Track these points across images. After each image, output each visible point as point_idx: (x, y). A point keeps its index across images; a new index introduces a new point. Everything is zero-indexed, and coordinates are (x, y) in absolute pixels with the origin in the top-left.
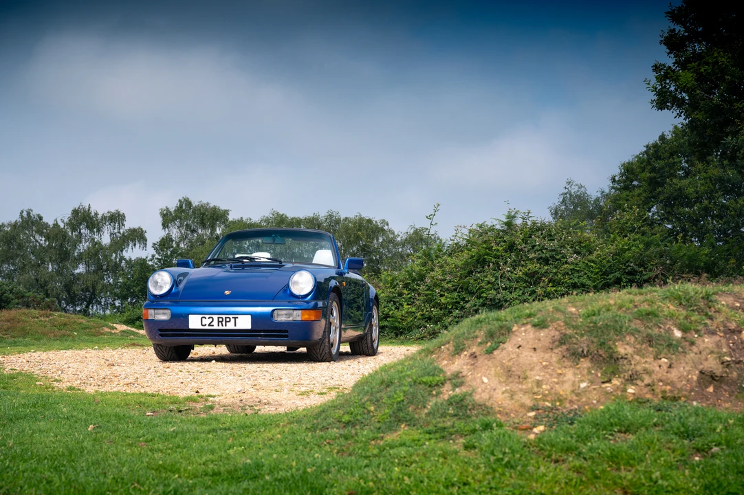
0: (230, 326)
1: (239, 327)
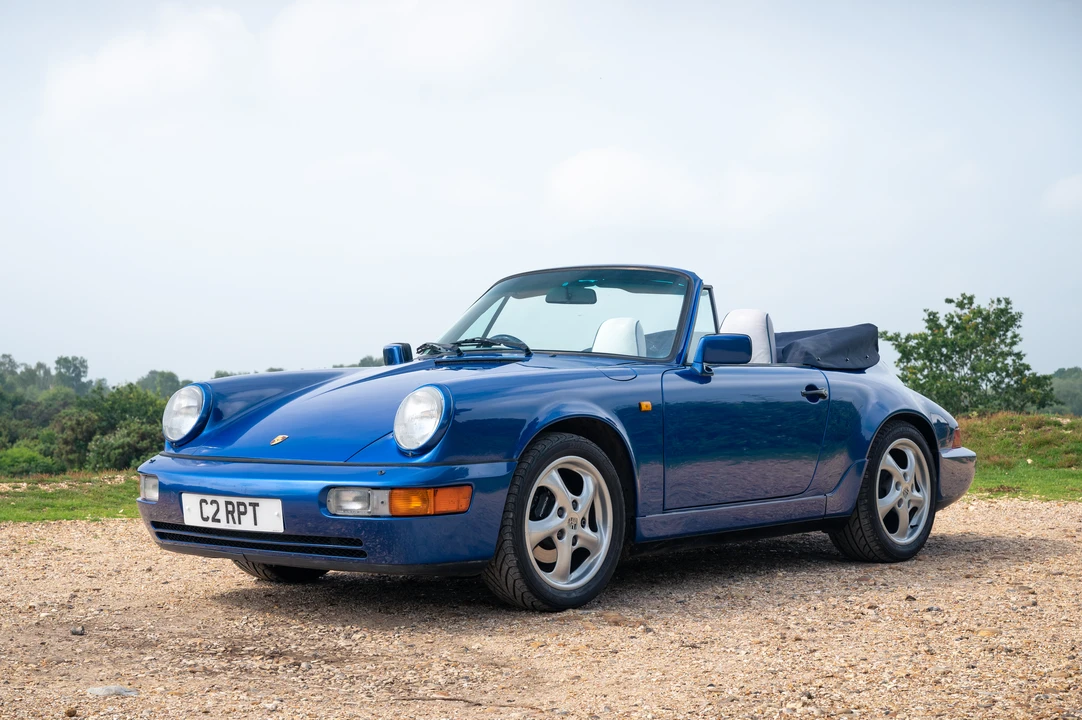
0: (247, 524)
1: (262, 527)
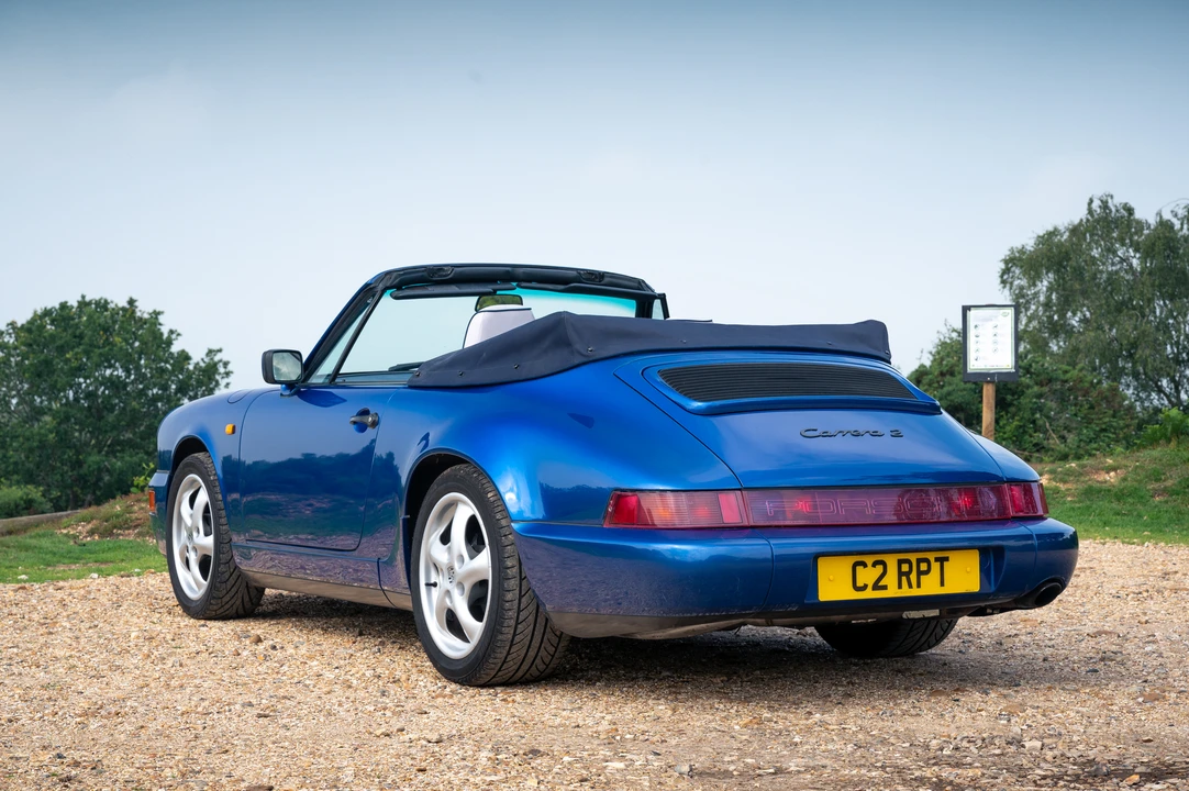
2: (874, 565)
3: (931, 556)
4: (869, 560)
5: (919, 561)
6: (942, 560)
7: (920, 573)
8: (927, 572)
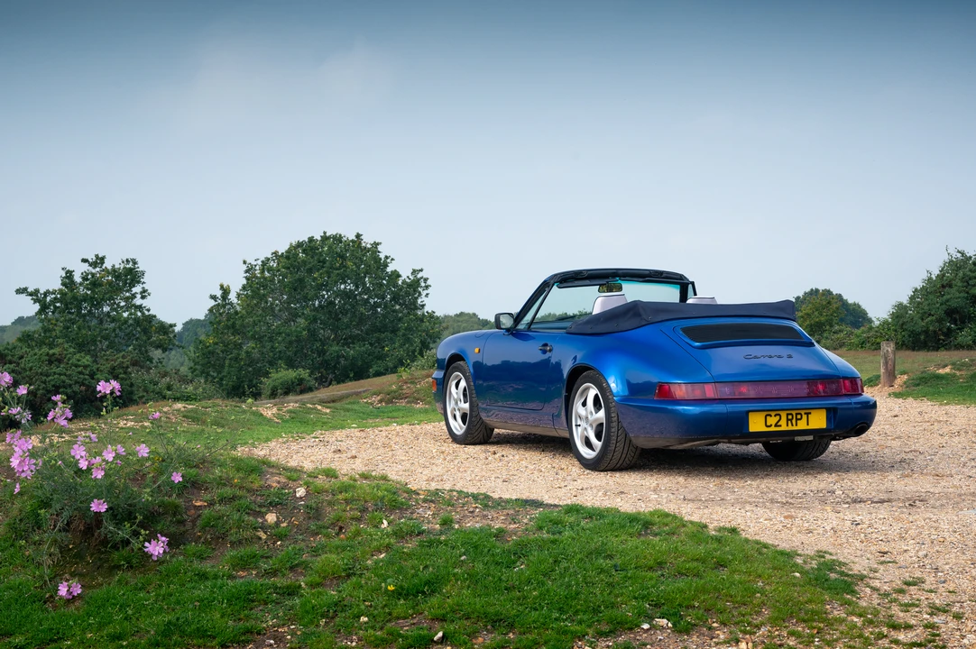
2: (775, 416)
3: (803, 412)
4: (773, 413)
5: (797, 414)
6: (808, 414)
7: (797, 419)
8: (800, 419)
